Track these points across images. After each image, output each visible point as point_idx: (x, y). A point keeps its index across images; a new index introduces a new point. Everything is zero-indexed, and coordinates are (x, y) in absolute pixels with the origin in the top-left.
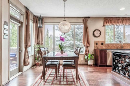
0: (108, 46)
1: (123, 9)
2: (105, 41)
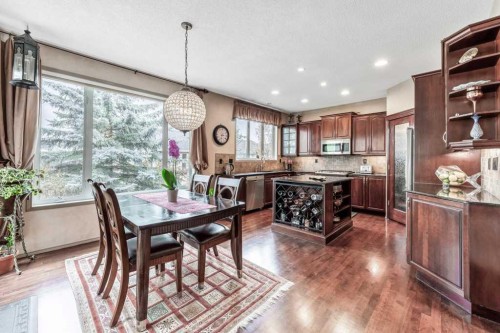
0: (241, 166)
1: (275, 92)
2: (235, 155)
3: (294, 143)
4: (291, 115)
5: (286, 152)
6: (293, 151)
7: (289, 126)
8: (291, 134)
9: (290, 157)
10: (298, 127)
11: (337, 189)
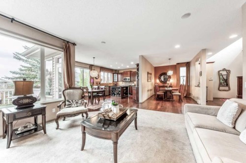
3: (117, 78)
4: (116, 70)
5: (115, 81)
6: (116, 80)
7: (115, 73)
8: (116, 75)
9: (116, 82)
10: (118, 74)
11: (124, 88)
